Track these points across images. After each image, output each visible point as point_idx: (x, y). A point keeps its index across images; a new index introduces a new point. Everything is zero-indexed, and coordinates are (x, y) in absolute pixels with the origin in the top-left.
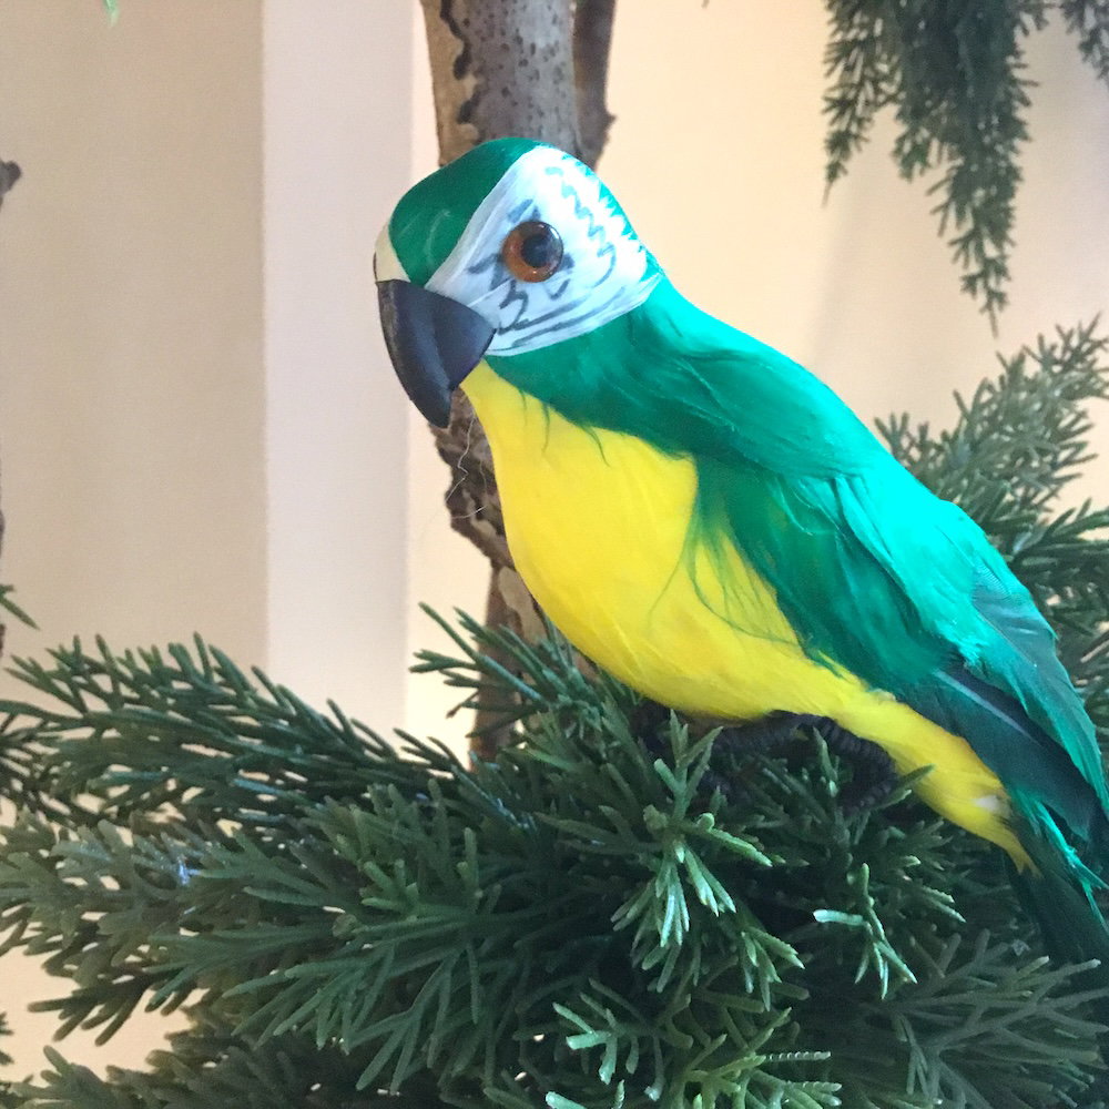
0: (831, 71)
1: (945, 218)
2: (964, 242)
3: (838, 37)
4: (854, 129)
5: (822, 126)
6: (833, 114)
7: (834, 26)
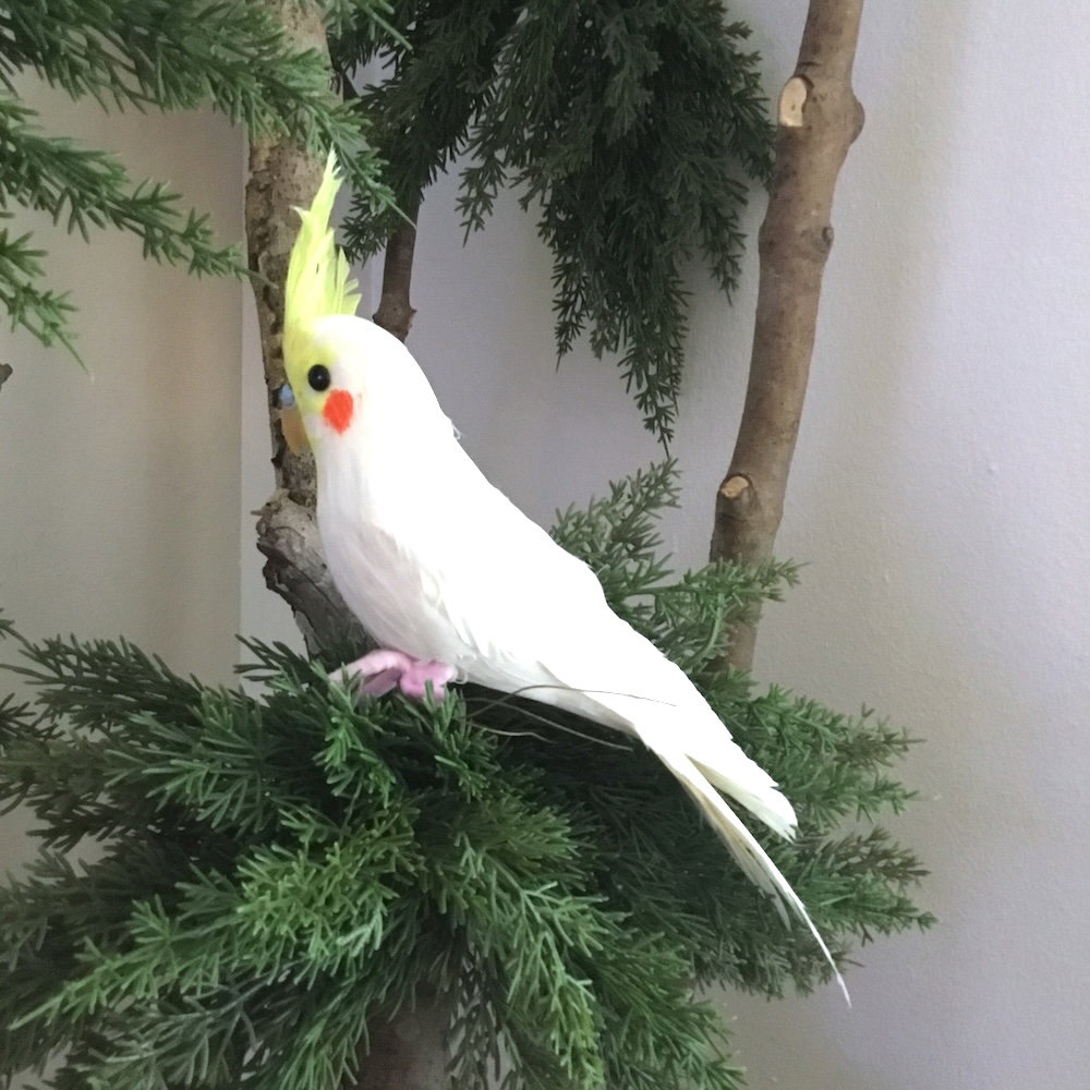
0: (556, 285)
1: (630, 380)
2: (643, 396)
3: (560, 262)
4: (574, 320)
5: (553, 319)
6: (560, 310)
7: (556, 256)
